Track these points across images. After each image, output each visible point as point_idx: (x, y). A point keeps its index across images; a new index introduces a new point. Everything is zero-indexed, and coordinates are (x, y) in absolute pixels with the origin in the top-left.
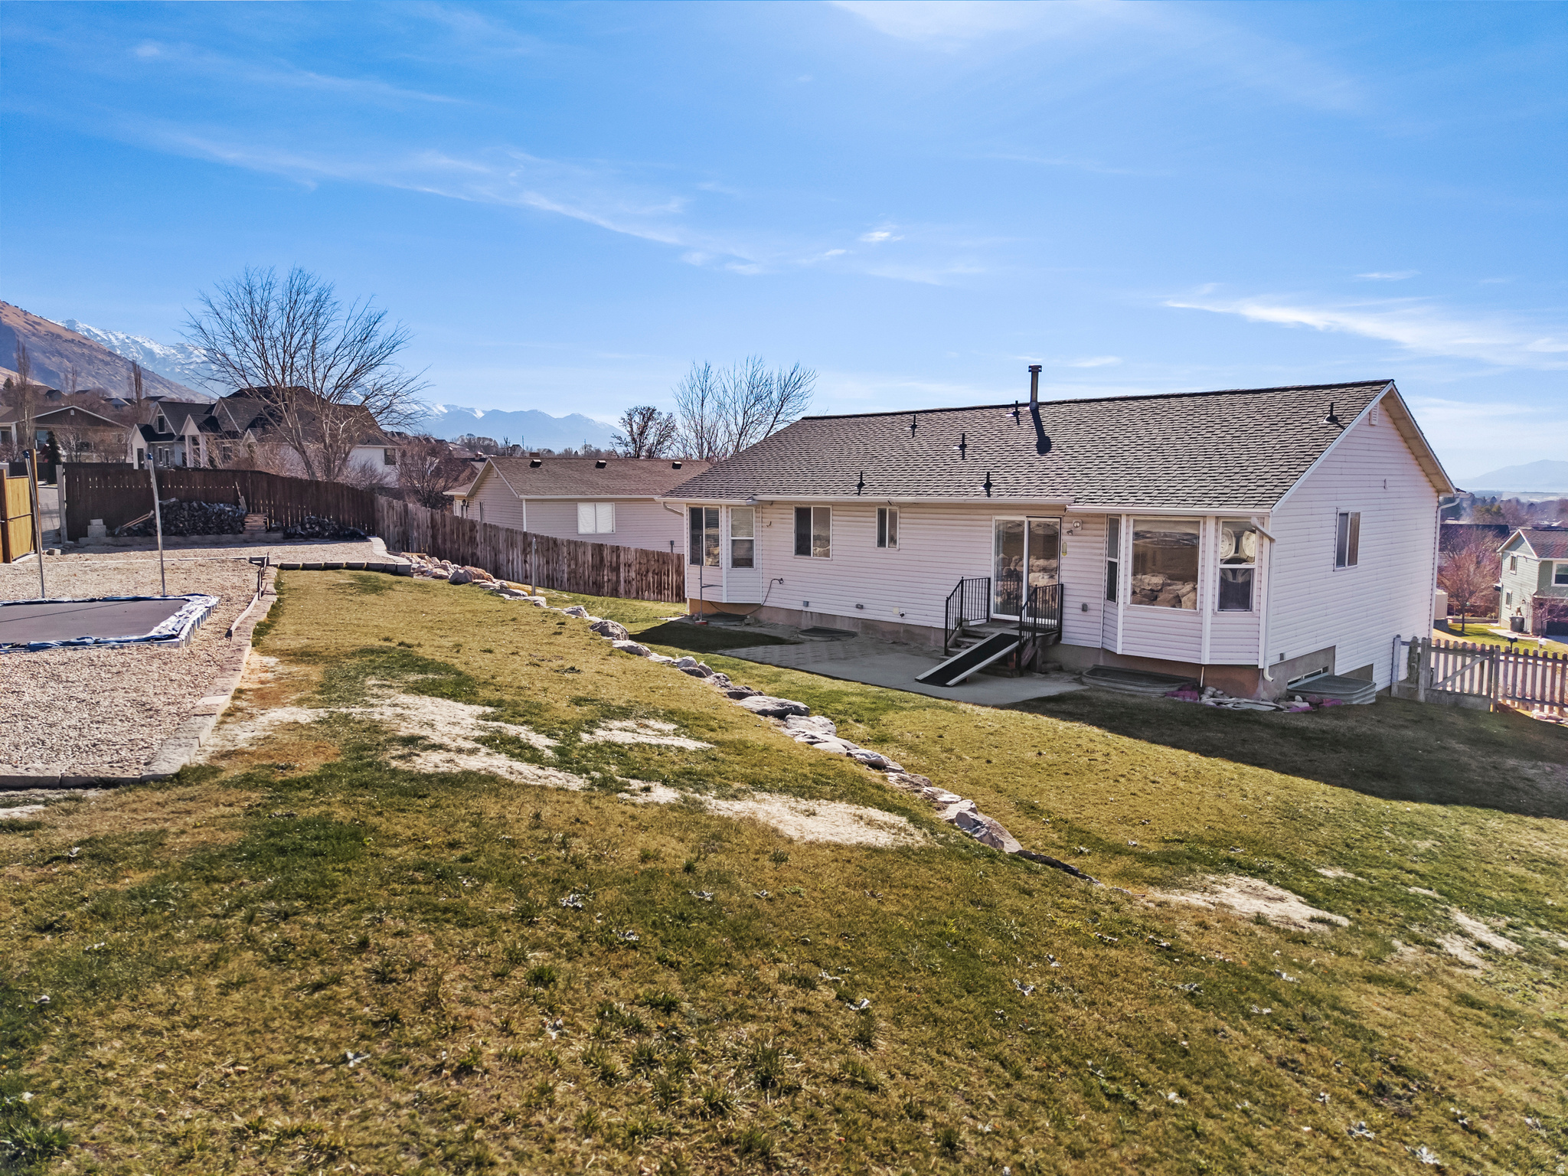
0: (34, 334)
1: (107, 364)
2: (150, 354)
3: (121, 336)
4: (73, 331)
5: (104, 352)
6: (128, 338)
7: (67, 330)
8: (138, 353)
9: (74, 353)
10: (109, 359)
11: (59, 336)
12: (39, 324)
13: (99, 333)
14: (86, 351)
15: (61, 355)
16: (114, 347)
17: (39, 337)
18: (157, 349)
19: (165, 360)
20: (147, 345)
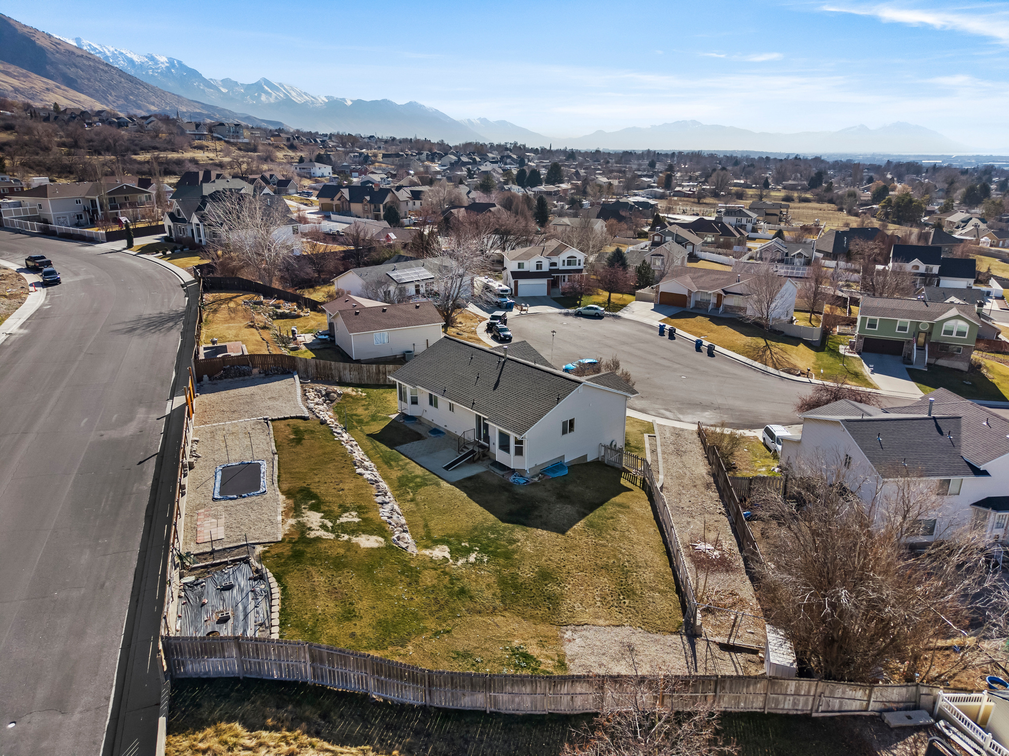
0: (57, 52)
1: (106, 72)
2: (131, 61)
3: (112, 49)
4: (81, 49)
5: (103, 63)
6: (116, 50)
7: (77, 48)
8: (124, 61)
9: (84, 65)
10: (106, 68)
11: (73, 53)
12: (59, 44)
13: (97, 47)
14: (92, 64)
15: (76, 67)
16: (107, 57)
17: (61, 54)
18: (135, 58)
19: (142, 66)
20: (129, 55)
